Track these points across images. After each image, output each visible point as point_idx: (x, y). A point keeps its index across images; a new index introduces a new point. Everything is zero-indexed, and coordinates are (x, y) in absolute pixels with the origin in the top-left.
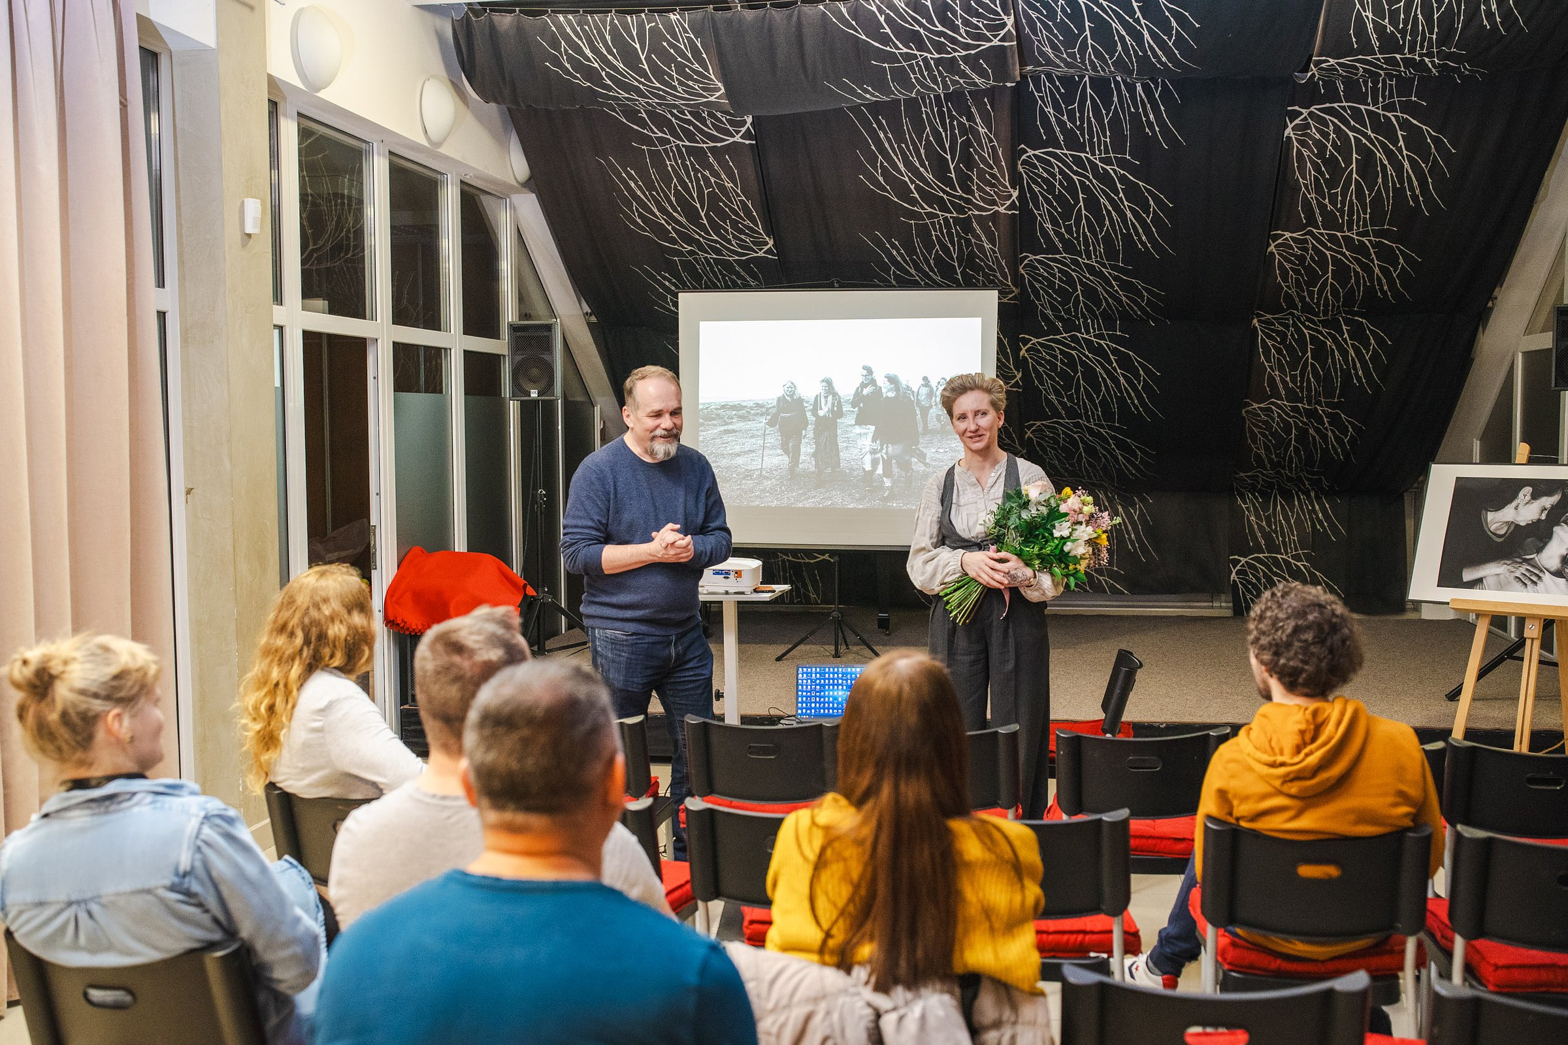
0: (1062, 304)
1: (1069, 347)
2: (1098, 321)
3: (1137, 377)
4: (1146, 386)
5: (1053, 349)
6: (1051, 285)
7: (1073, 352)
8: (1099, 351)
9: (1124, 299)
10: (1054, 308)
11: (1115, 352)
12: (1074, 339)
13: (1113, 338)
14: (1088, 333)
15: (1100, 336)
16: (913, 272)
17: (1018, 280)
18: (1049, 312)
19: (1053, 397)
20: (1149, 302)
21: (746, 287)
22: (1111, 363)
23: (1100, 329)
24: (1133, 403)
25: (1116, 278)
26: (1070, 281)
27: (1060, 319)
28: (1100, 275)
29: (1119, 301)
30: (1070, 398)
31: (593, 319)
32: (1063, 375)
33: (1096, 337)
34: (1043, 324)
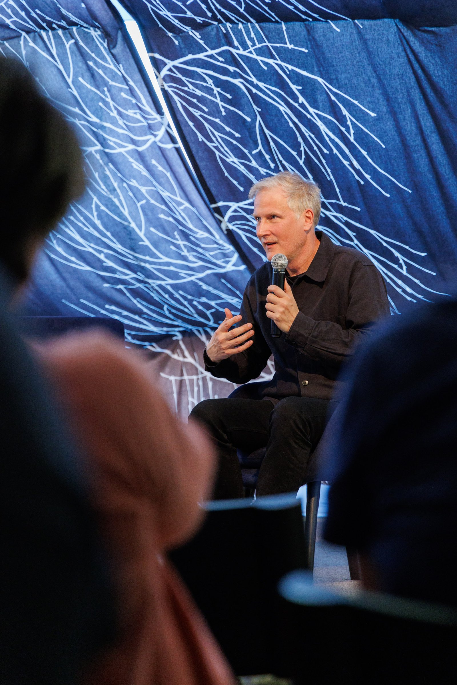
1: (225, 72)
2: (253, 27)
3: (342, 119)
4: (360, 136)
7: (237, 82)
11: (297, 79)
12: (229, 59)
13: (285, 55)
14: (245, 47)
18: (167, 14)
19: (232, 159)
22: (295, 97)
23: (259, 40)
24: (352, 165)
27: (196, 26)
32: (233, 120)
33: (259, 52)
34: (170, 34)
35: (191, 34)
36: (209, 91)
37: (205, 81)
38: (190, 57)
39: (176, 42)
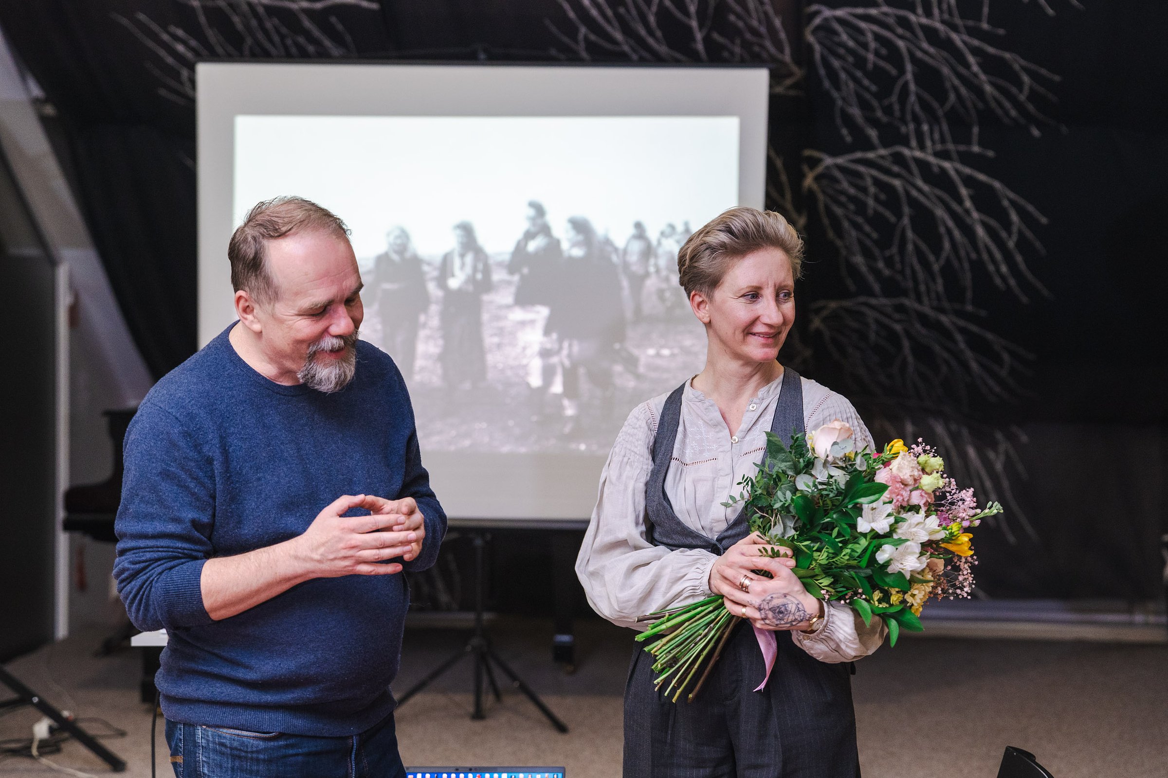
0: (878, 96)
1: (888, 172)
2: (940, 128)
3: (1007, 224)
4: (1023, 244)
5: (859, 175)
6: (860, 62)
7: (896, 182)
8: (940, 180)
9: (988, 88)
10: (864, 105)
11: (969, 181)
12: (899, 159)
13: (966, 158)
14: (922, 147)
15: (944, 155)
16: (618, 36)
17: (802, 53)
18: (855, 111)
20: (1033, 96)
21: (322, 57)
22: (960, 201)
23: (943, 141)
24: (998, 270)
25: (975, 51)
26: (894, 56)
27: (874, 123)
28: (946, 45)
29: (978, 92)
30: (889, 262)
31: (49, 110)
32: (877, 221)
33: (937, 154)
34: (845, 131)
35: (868, 132)
37: (864, 181)
39: (848, 139)
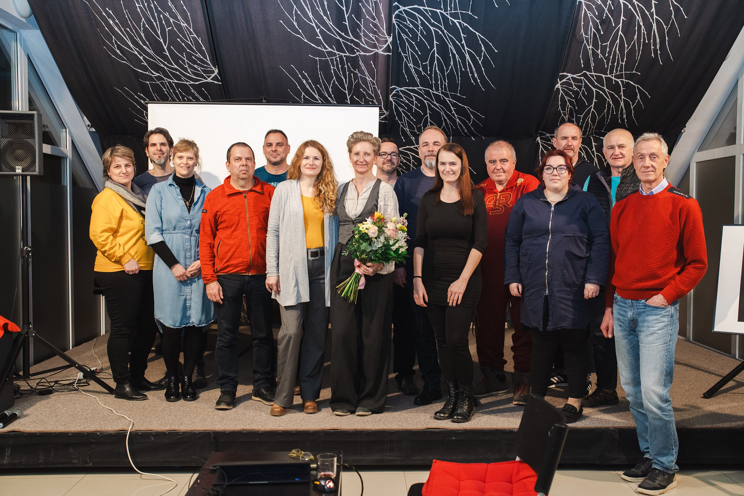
0: (416, 123)
9: (458, 120)
16: (317, 97)
17: (388, 105)
18: (407, 129)
25: (454, 105)
28: (443, 102)
31: (93, 130)
34: (402, 138)
35: (411, 138)
36: (409, 161)
37: (409, 157)
38: (408, 147)
39: (404, 141)
